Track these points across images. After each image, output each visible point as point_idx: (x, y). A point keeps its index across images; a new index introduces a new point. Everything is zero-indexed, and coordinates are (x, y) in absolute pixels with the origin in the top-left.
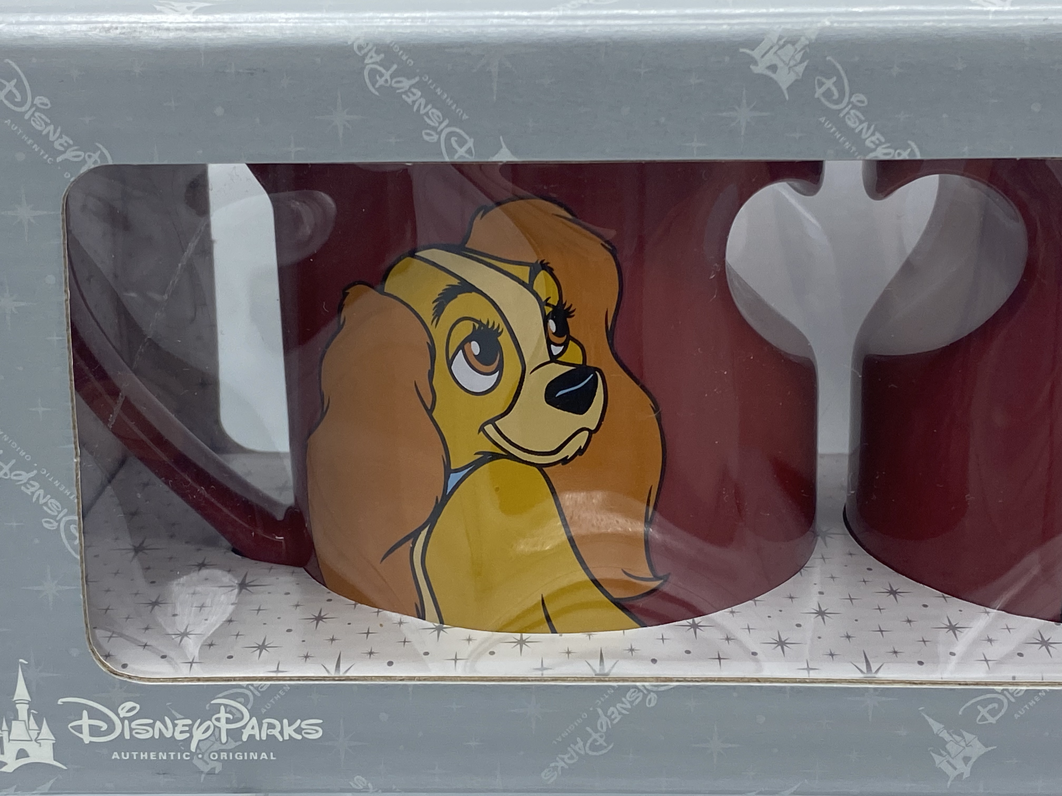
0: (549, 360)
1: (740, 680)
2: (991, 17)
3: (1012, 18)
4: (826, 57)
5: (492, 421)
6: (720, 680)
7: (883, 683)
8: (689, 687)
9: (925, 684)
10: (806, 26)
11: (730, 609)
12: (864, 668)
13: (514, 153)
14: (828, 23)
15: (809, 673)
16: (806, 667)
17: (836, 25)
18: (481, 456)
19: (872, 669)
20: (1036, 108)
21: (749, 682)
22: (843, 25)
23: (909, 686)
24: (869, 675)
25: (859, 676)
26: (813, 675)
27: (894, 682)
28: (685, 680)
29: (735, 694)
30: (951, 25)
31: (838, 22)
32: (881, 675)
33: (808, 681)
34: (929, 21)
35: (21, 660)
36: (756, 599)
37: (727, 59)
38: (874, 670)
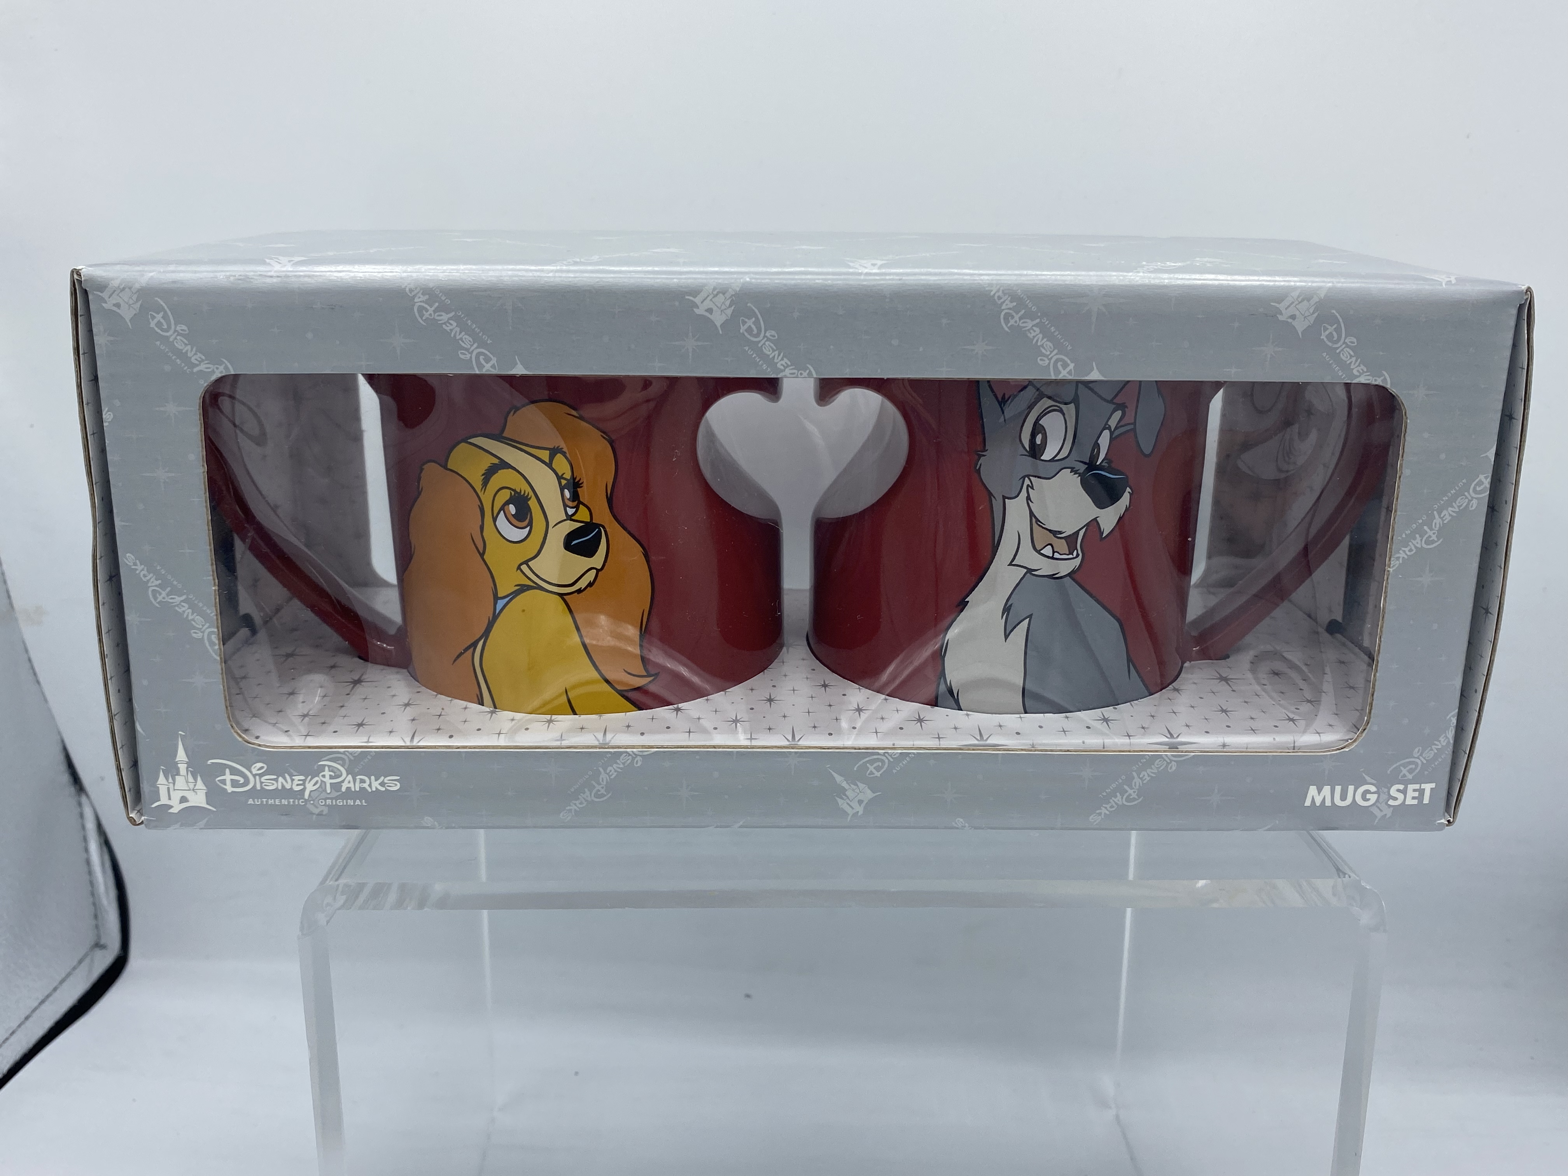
0: (566, 518)
1: (701, 747)
2: (862, 277)
3: (878, 278)
4: (747, 303)
5: (526, 562)
6: (687, 747)
7: (802, 748)
8: (664, 752)
9: (831, 749)
10: (733, 281)
11: (706, 698)
12: (790, 738)
13: (526, 368)
14: (748, 279)
15: (751, 742)
16: (750, 737)
17: (753, 280)
18: (519, 587)
19: (796, 738)
20: (895, 342)
21: (708, 748)
22: (759, 281)
23: (819, 750)
24: (793, 743)
25: (786, 743)
26: (754, 743)
27: (810, 747)
28: (662, 747)
29: (697, 757)
30: (835, 282)
31: (755, 279)
32: (802, 743)
33: (749, 747)
34: (819, 279)
35: (180, 732)
36: (727, 690)
37: (677, 303)
38: (797, 739)
